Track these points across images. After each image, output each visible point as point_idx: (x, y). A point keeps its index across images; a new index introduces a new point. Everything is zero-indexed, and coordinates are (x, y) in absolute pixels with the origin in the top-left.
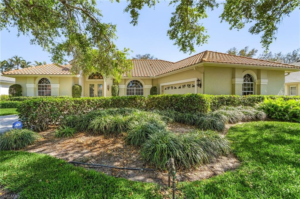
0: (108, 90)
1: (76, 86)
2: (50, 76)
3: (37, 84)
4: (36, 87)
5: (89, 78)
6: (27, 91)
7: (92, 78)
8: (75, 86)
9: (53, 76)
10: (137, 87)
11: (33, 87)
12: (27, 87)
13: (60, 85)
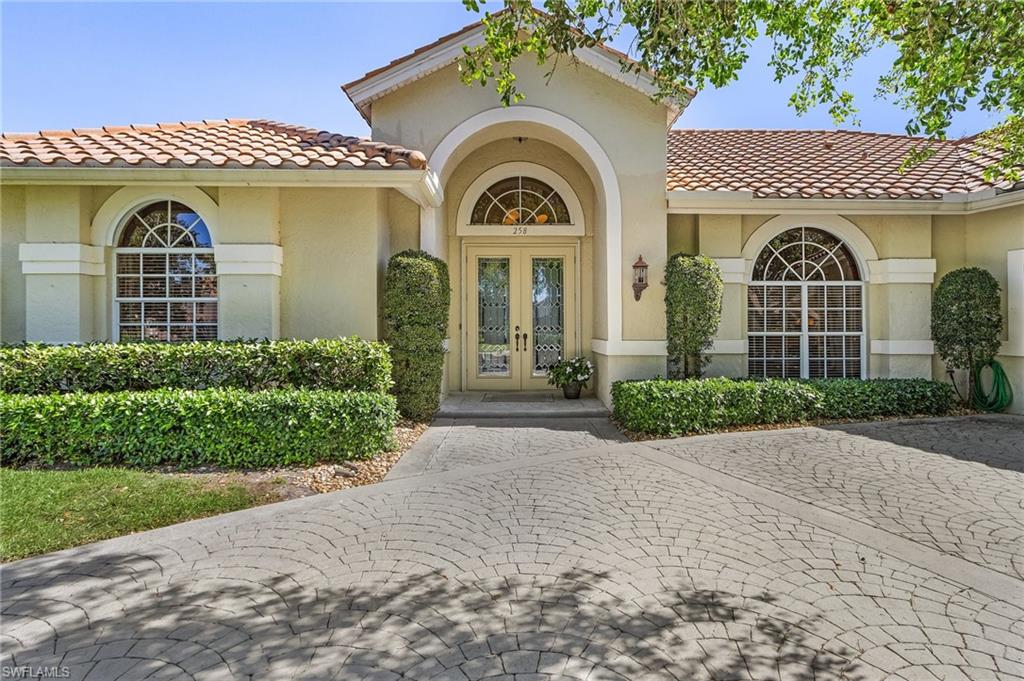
0: (638, 298)
1: (411, 260)
2: (210, 178)
3: (108, 249)
4: (101, 271)
5: (477, 219)
6: (25, 300)
7: (497, 218)
8: (405, 260)
9: (228, 179)
10: (818, 277)
11: (76, 268)
12: (26, 269)
13: (285, 255)
